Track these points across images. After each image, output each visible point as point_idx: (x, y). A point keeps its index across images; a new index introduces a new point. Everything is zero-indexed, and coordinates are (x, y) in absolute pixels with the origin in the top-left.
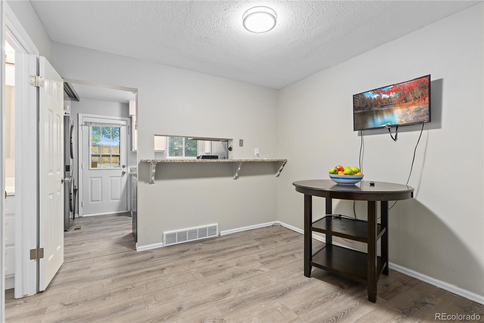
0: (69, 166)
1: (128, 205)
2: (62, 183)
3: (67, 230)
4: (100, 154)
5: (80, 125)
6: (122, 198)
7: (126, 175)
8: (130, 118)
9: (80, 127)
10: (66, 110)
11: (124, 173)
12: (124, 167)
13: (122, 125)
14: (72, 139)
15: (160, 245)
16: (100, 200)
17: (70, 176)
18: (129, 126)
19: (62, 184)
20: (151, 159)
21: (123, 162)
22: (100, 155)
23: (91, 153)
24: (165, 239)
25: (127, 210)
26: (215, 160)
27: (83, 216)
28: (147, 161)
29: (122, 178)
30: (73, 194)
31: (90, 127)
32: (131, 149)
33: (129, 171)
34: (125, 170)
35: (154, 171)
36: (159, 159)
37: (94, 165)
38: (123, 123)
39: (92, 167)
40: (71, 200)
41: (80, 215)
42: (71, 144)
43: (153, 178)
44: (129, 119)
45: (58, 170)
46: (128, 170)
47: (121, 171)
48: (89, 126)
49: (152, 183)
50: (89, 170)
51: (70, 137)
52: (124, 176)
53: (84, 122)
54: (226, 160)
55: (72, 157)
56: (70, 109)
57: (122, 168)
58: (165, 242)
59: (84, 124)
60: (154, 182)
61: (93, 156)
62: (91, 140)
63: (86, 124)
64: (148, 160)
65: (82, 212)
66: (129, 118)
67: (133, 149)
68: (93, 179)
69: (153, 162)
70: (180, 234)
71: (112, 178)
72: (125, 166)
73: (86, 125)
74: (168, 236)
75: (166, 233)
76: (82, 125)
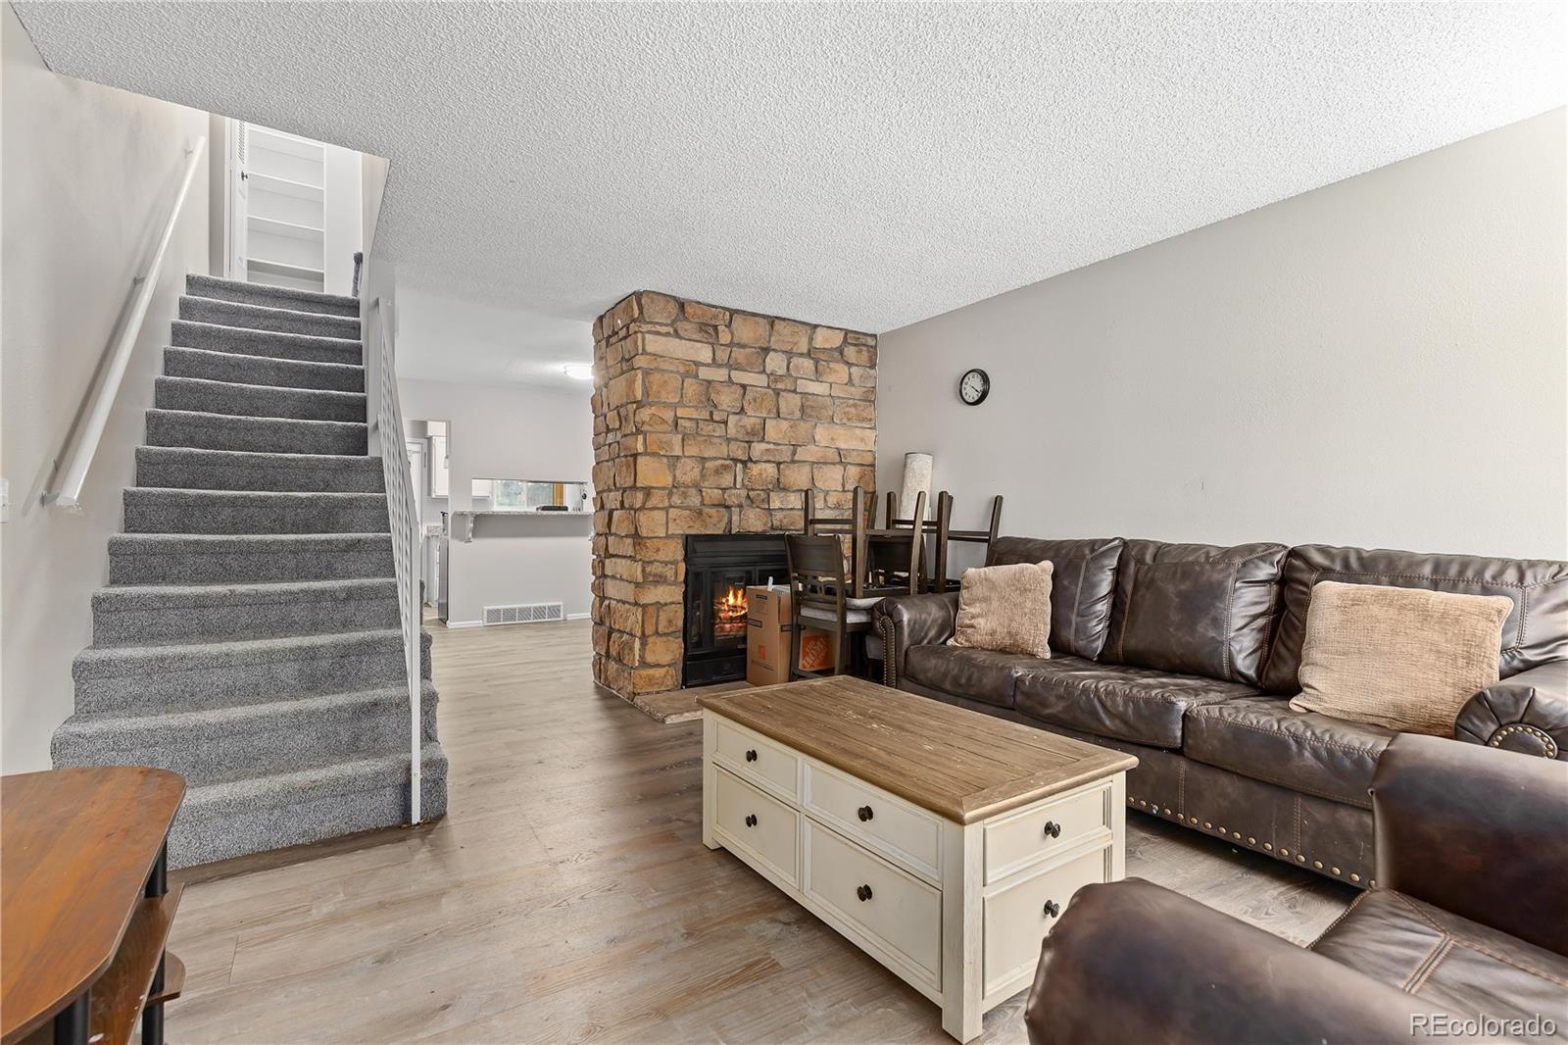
8: (426, 440)
15: (479, 623)
20: (468, 510)
24: (485, 615)
26: (564, 513)
28: (463, 512)
35: (472, 525)
36: (479, 510)
43: (470, 535)
54: (579, 513)
58: (485, 619)
60: (471, 540)
64: (465, 511)
69: (471, 513)
70: (521, 610)
74: (489, 611)
75: (486, 608)
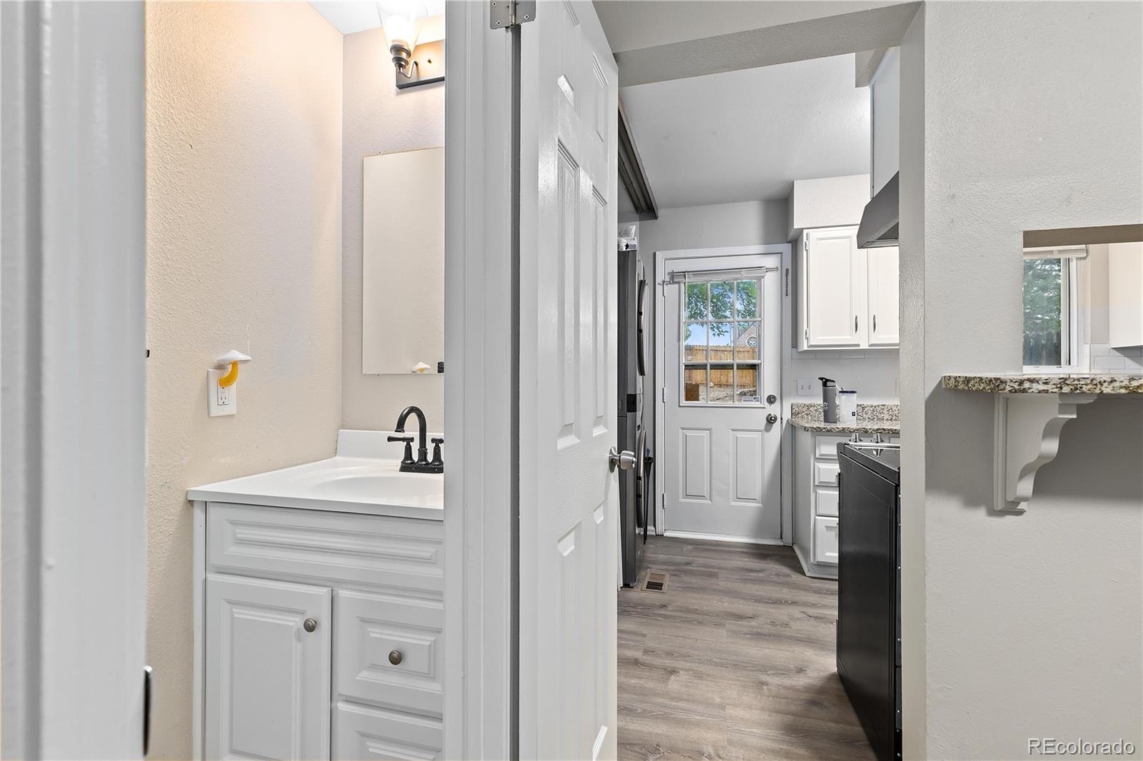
0: (635, 396)
1: (784, 524)
2: (612, 470)
3: (631, 585)
4: (705, 362)
5: (659, 284)
6: (766, 500)
7: (777, 426)
8: (790, 244)
9: (659, 288)
10: (629, 238)
11: (771, 420)
12: (771, 400)
13: (768, 270)
14: (642, 316)
16: (705, 495)
17: (637, 425)
18: (787, 270)
19: (612, 475)
21: (769, 384)
22: (706, 365)
23: (683, 361)
25: (781, 538)
27: (665, 534)
28: (1027, 385)
29: (766, 434)
30: (643, 479)
31: (682, 285)
32: (795, 344)
33: (787, 415)
34: (774, 410)
35: (1048, 446)
37: (692, 393)
38: (771, 262)
39: (686, 400)
40: (640, 496)
41: (660, 529)
42: (640, 331)
43: (1026, 487)
44: (786, 248)
45: (599, 420)
46: (783, 411)
47: (764, 414)
48: (679, 283)
49: (1012, 509)
50: (680, 406)
51: (638, 312)
52: (772, 430)
53: (669, 274)
55: (642, 373)
56: (638, 235)
57: (766, 404)
59: (667, 279)
60: (1022, 506)
61: (687, 367)
62: (685, 323)
63: (674, 277)
64: (1031, 381)
65: (663, 525)
66: (788, 242)
67: (805, 342)
68: (689, 433)
69: (1066, 389)
71: (739, 435)
72: (774, 397)
73: (674, 283)
76: (664, 282)
